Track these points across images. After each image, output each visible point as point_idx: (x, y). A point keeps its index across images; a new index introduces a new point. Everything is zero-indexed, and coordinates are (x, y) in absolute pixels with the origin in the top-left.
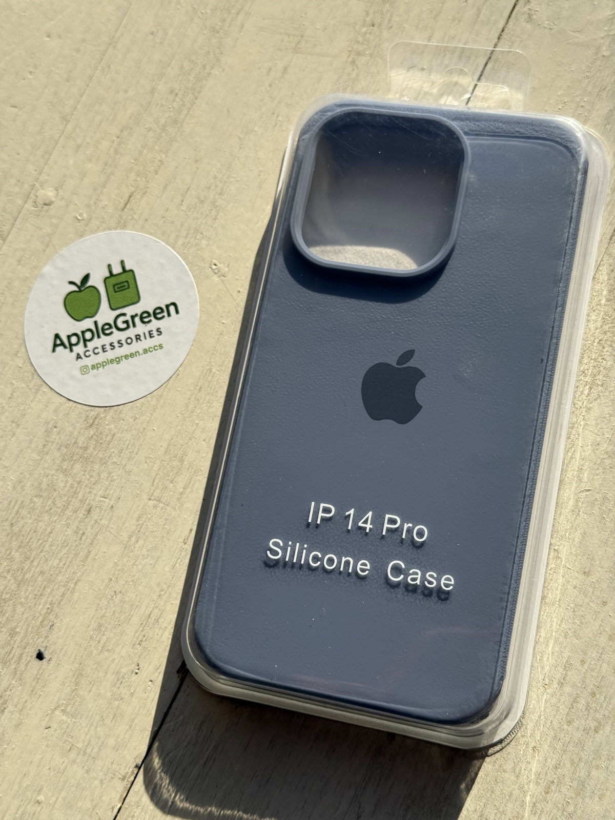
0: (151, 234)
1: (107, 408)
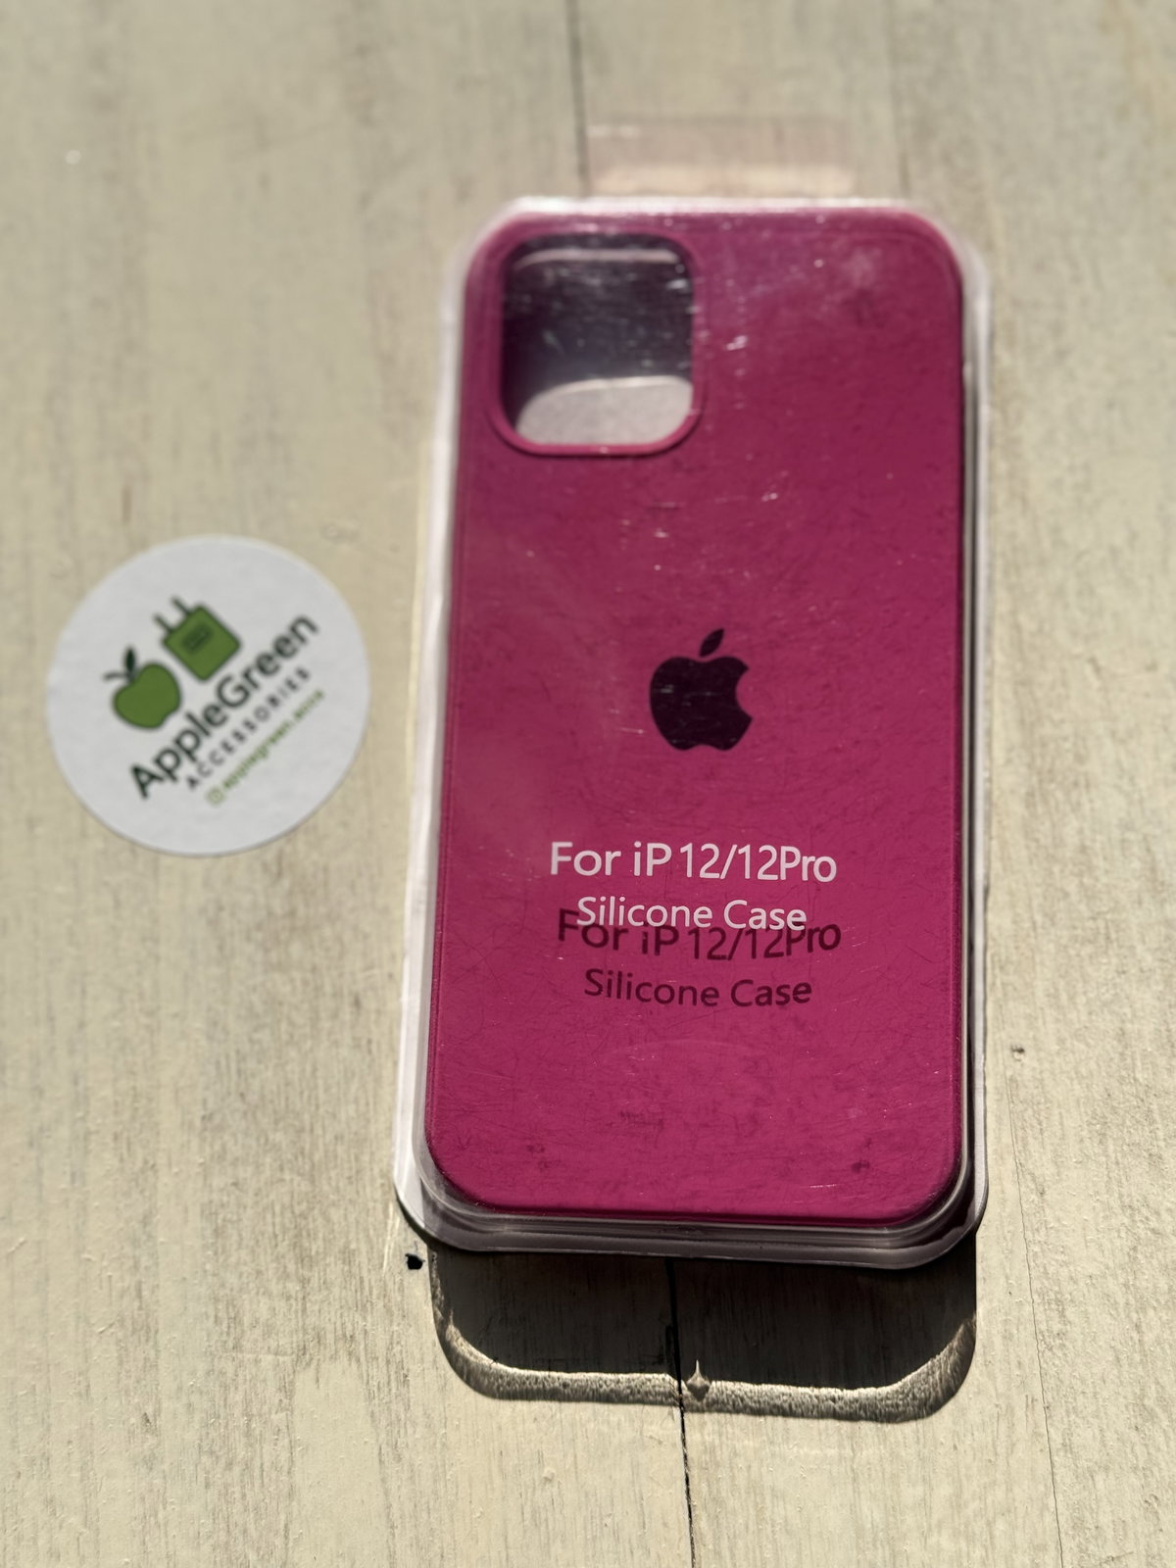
0: (197, 535)
1: (289, 834)
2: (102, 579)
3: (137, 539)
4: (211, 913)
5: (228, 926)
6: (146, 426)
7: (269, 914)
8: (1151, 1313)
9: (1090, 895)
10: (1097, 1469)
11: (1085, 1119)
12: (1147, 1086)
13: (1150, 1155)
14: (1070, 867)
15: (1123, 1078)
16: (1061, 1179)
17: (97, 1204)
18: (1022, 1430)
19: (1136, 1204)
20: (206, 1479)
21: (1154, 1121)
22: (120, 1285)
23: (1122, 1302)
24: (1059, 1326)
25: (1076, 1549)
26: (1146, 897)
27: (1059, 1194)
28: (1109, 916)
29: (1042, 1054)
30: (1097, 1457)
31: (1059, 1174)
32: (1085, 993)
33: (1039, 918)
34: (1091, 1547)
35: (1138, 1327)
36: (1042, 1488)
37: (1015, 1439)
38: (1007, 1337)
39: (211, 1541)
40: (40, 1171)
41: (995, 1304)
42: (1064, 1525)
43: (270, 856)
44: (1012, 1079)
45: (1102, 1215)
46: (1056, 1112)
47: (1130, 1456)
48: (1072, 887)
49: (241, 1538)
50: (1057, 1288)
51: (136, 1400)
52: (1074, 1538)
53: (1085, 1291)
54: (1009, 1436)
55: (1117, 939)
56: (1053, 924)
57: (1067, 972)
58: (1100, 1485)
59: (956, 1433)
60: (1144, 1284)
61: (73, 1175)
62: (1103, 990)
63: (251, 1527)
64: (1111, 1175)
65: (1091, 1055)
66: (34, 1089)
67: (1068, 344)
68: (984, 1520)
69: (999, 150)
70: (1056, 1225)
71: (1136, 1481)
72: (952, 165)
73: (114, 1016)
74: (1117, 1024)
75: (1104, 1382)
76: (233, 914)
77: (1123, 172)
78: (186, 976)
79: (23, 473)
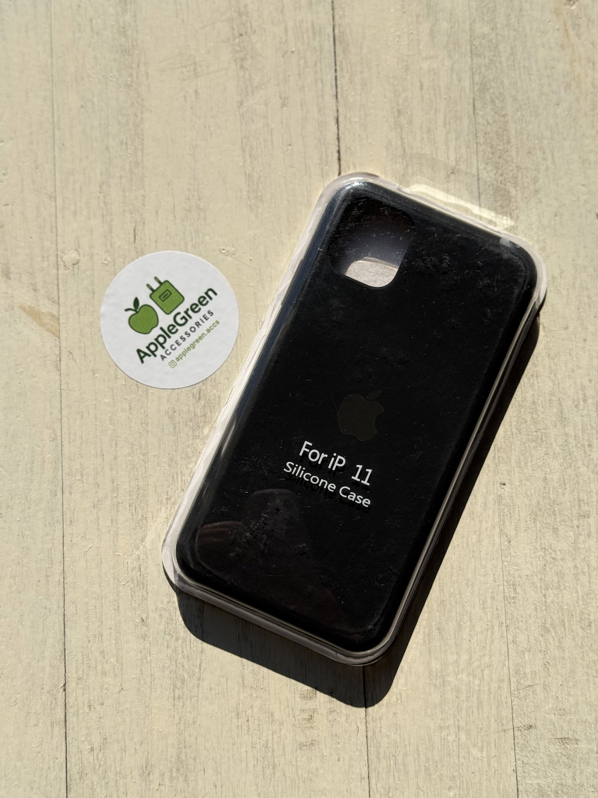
0: (165, 250)
1: (204, 382)
2: (124, 267)
3: (139, 250)
4: (170, 414)
5: (177, 419)
6: (144, 200)
7: (195, 415)
8: (550, 590)
9: (535, 422)
10: (525, 650)
11: (528, 513)
12: (554, 500)
13: (554, 528)
14: (528, 410)
15: (544, 496)
16: (517, 537)
17: (122, 533)
19: (547, 547)
20: (167, 645)
21: (556, 515)
22: (132, 566)
23: (538, 585)
24: (514, 595)
25: (516, 682)
26: (558, 424)
27: (517, 542)
28: (542, 431)
29: (513, 486)
30: (525, 646)
31: (517, 534)
32: (531, 462)
33: (514, 431)
34: (522, 681)
35: (545, 596)
36: (504, 657)
37: (494, 638)
38: (493, 598)
39: (169, 669)
40: (98, 518)
41: (488, 585)
42: (512, 673)
43: (196, 390)
44: (500, 495)
45: (533, 551)
46: (517, 509)
47: (539, 646)
48: (529, 418)
49: (181, 668)
50: (513, 580)
51: (139, 612)
52: (515, 677)
53: (525, 581)
54: (492, 637)
55: (546, 441)
56: (520, 433)
57: (524, 453)
58: (526, 657)
59: (470, 635)
60: (548, 579)
61: (112, 520)
62: (539, 461)
63: (186, 664)
64: (538, 536)
65: (532, 487)
66: (95, 484)
67: (539, 187)
68: (480, 669)
69: (515, 99)
70: (514, 555)
71: (540, 656)
72: (495, 105)
73: (129, 455)
74: (544, 475)
75: (530, 617)
76: (179, 414)
77: (566, 113)
78: (160, 439)
79: (89, 218)
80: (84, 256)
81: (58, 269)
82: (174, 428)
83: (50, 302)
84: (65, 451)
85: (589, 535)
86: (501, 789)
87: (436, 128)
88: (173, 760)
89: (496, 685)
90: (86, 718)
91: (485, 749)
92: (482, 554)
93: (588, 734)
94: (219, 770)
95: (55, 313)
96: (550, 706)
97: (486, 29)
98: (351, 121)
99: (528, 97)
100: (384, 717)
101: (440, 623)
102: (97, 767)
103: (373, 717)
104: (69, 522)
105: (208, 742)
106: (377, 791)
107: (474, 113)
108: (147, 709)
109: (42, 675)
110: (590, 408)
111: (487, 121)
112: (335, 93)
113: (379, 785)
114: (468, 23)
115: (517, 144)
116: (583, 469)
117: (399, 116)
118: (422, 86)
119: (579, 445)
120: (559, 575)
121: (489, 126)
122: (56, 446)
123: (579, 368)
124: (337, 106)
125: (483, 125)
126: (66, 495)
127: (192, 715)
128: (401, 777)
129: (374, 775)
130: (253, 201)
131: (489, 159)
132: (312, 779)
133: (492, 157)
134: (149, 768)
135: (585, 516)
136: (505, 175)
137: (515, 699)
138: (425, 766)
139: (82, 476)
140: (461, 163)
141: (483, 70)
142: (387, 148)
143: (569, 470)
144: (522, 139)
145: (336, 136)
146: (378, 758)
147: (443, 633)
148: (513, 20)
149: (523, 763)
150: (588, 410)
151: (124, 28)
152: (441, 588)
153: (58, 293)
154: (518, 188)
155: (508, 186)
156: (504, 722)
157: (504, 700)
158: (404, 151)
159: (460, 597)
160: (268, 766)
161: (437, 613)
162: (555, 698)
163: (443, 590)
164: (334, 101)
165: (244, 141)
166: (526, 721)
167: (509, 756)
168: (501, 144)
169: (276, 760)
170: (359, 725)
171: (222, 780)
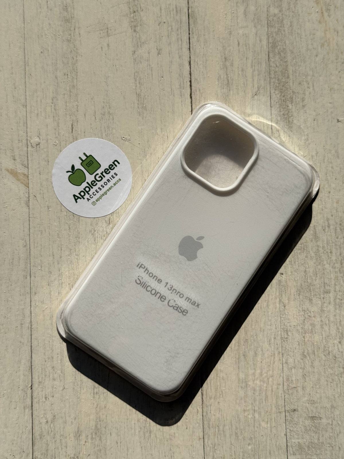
0: (90, 137)
1: (112, 214)
2: (66, 147)
3: (75, 137)
4: (92, 232)
5: (96, 235)
6: (77, 108)
7: (107, 233)
8: (307, 334)
10: (293, 368)
11: (296, 290)
12: (310, 283)
13: (310, 299)
15: (305, 281)
16: (289, 304)
18: (277, 359)
19: (305, 310)
21: (311, 291)
23: (301, 331)
24: (286, 336)
25: (287, 385)
26: (313, 240)
27: (289, 307)
28: (304, 244)
29: (287, 275)
30: (293, 365)
31: (289, 302)
32: (298, 261)
34: (290, 385)
35: (304, 337)
36: (280, 372)
38: (275, 338)
40: (51, 291)
41: (272, 331)
42: (285, 380)
43: (107, 219)
44: (280, 280)
45: (298, 312)
46: (289, 288)
47: (300, 365)
50: (286, 328)
52: (286, 382)
53: (293, 329)
54: (274, 360)
55: (306, 249)
57: (294, 256)
58: (293, 371)
59: (262, 359)
60: (306, 328)
61: (59, 292)
62: (302, 261)
64: (301, 303)
65: (298, 276)
66: (49, 272)
67: (305, 104)
68: (267, 378)
69: (292, 52)
70: (287, 314)
71: (301, 371)
72: (281, 56)
73: (69, 255)
74: (305, 269)
75: (295, 349)
76: (98, 232)
77: (322, 61)
78: (86, 247)
79: (46, 118)
80: (43, 140)
81: (28, 148)
82: (95, 240)
83: (23, 167)
84: (32, 253)
85: (330, 303)
86: (278, 445)
87: (247, 69)
88: (93, 428)
89: (276, 387)
90: (44, 404)
91: (269, 423)
92: (269, 313)
93: (327, 415)
94: (119, 434)
95: (26, 173)
96: (306, 399)
97: (276, 11)
98: (198, 64)
99: (300, 51)
100: (213, 405)
101: (245, 352)
102: (50, 432)
103: (206, 404)
104: (34, 294)
105: (113, 418)
106: (208, 446)
107: (269, 61)
108: (79, 400)
109: (18, 380)
110: (331, 231)
111: (276, 64)
112: (189, 48)
113: (209, 443)
114: (266, 7)
115: (293, 79)
116: (327, 266)
117: (225, 61)
118: (239, 44)
119: (325, 252)
120: (313, 325)
121: (277, 68)
122: (27, 250)
123: (326, 208)
124: (190, 55)
125: (274, 67)
126: (32, 278)
127: (104, 403)
128: (221, 438)
129: (206, 437)
130: (141, 109)
131: (277, 87)
132: (172, 439)
133: (279, 86)
134: (79, 432)
135: (328, 292)
136: (286, 96)
137: (286, 395)
138: (235, 432)
139: (42, 267)
140: (261, 89)
141: (274, 35)
142: (219, 80)
143: (319, 266)
144: (296, 76)
145: (189, 72)
146: (209, 427)
147: (246, 358)
148: (292, 6)
149: (290, 430)
150: (331, 232)
151: (66, 7)
152: (246, 332)
153: (28, 162)
154: (293, 104)
155: (288, 103)
156: (280, 408)
157: (280, 395)
158: (228, 81)
159: (256, 338)
160: (147, 432)
161: (243, 347)
162: (309, 394)
163: (247, 333)
164: (188, 52)
165: (136, 74)
166: (292, 407)
167: (282, 426)
168: (284, 78)
169: (151, 428)
170: (198, 408)
171: (121, 440)
